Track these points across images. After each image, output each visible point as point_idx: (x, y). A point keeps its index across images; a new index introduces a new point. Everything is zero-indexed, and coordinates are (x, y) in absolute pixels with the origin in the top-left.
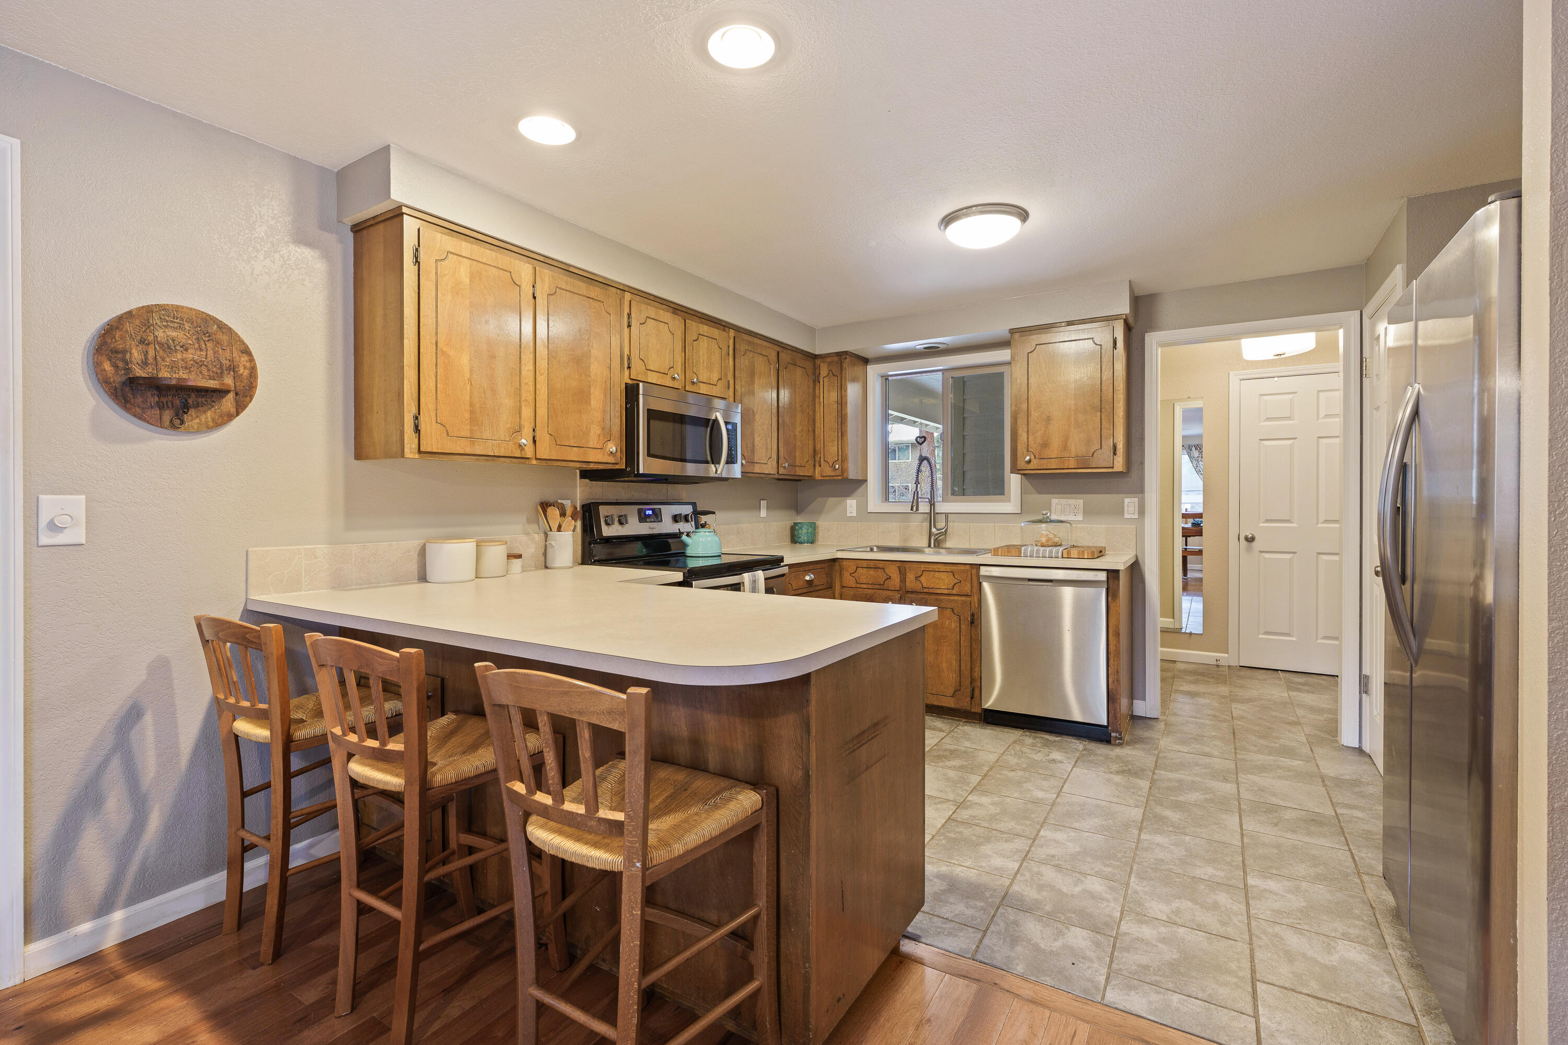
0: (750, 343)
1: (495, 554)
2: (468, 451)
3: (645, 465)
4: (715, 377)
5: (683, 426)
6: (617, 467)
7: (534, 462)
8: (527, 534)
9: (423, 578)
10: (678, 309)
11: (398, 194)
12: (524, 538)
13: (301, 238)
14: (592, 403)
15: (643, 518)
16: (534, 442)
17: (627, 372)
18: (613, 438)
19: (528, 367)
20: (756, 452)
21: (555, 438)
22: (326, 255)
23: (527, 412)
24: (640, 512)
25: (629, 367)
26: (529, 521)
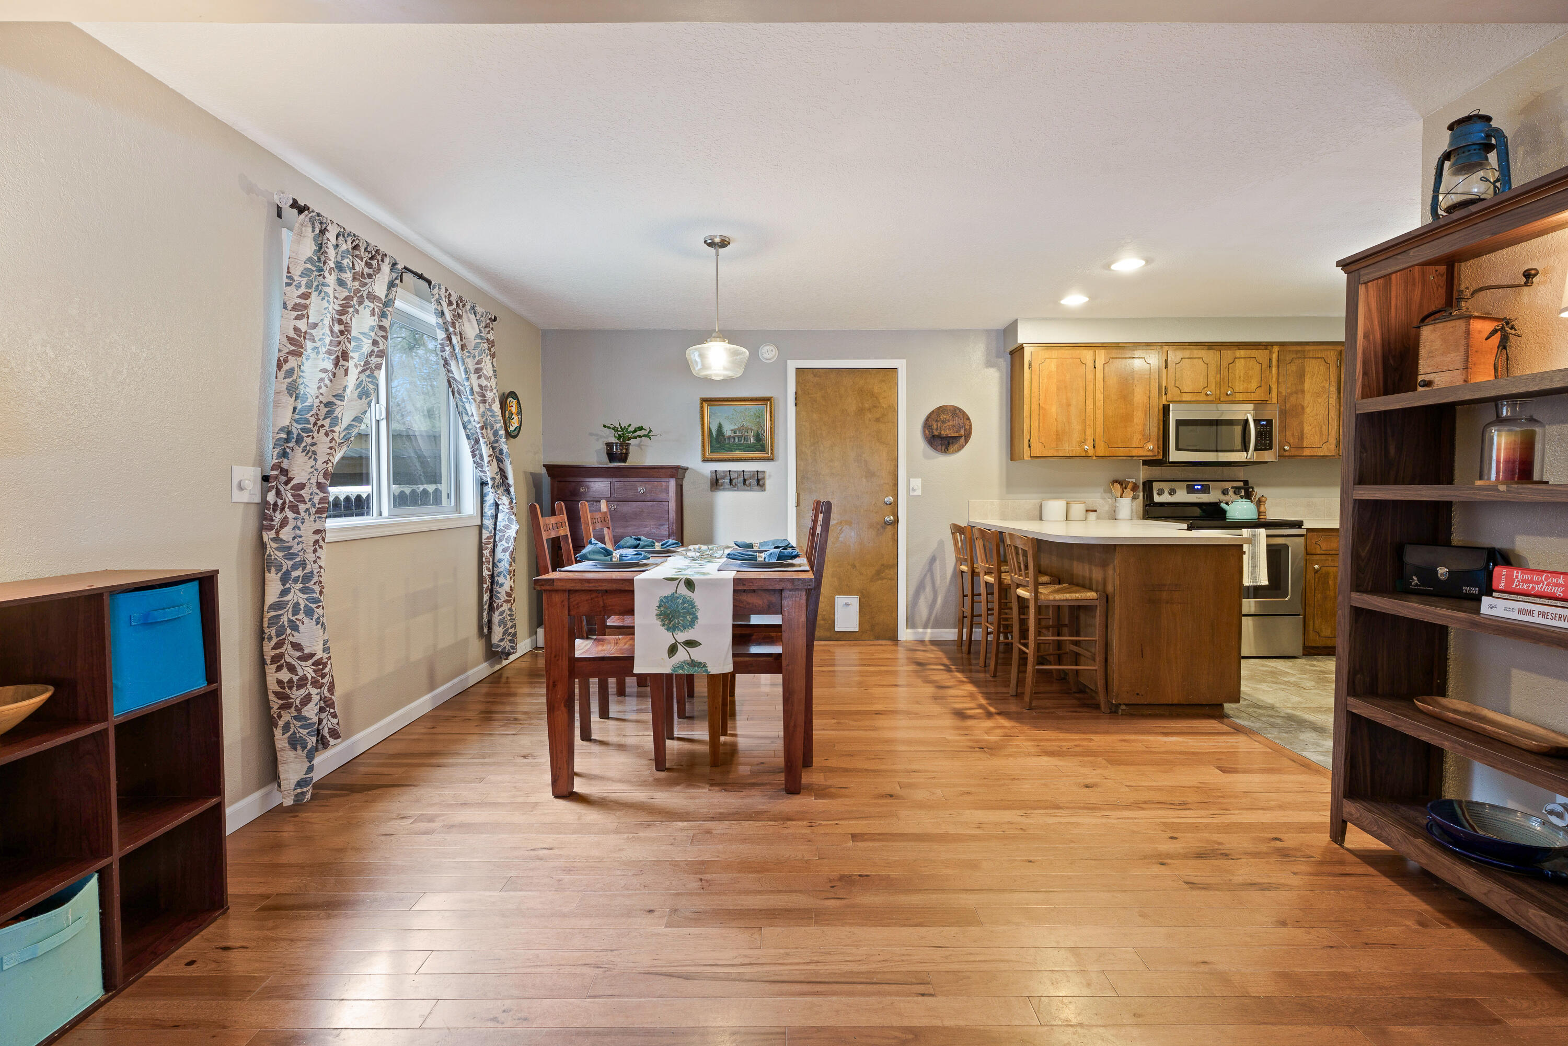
0: (1297, 352)
1: (1078, 509)
2: (1055, 455)
3: (1175, 456)
4: (1253, 385)
5: (1219, 427)
6: (1155, 458)
7: (1095, 458)
8: (1104, 499)
9: (1041, 519)
10: (1211, 346)
11: (1021, 340)
12: (1101, 501)
13: (989, 364)
14: (1135, 420)
15: (1191, 490)
16: (1094, 447)
17: (1164, 397)
18: (1151, 440)
19: (1090, 406)
20: (1305, 439)
21: (1108, 444)
22: (999, 369)
23: (1089, 432)
24: (1188, 486)
25: (1166, 394)
26: (1105, 492)
